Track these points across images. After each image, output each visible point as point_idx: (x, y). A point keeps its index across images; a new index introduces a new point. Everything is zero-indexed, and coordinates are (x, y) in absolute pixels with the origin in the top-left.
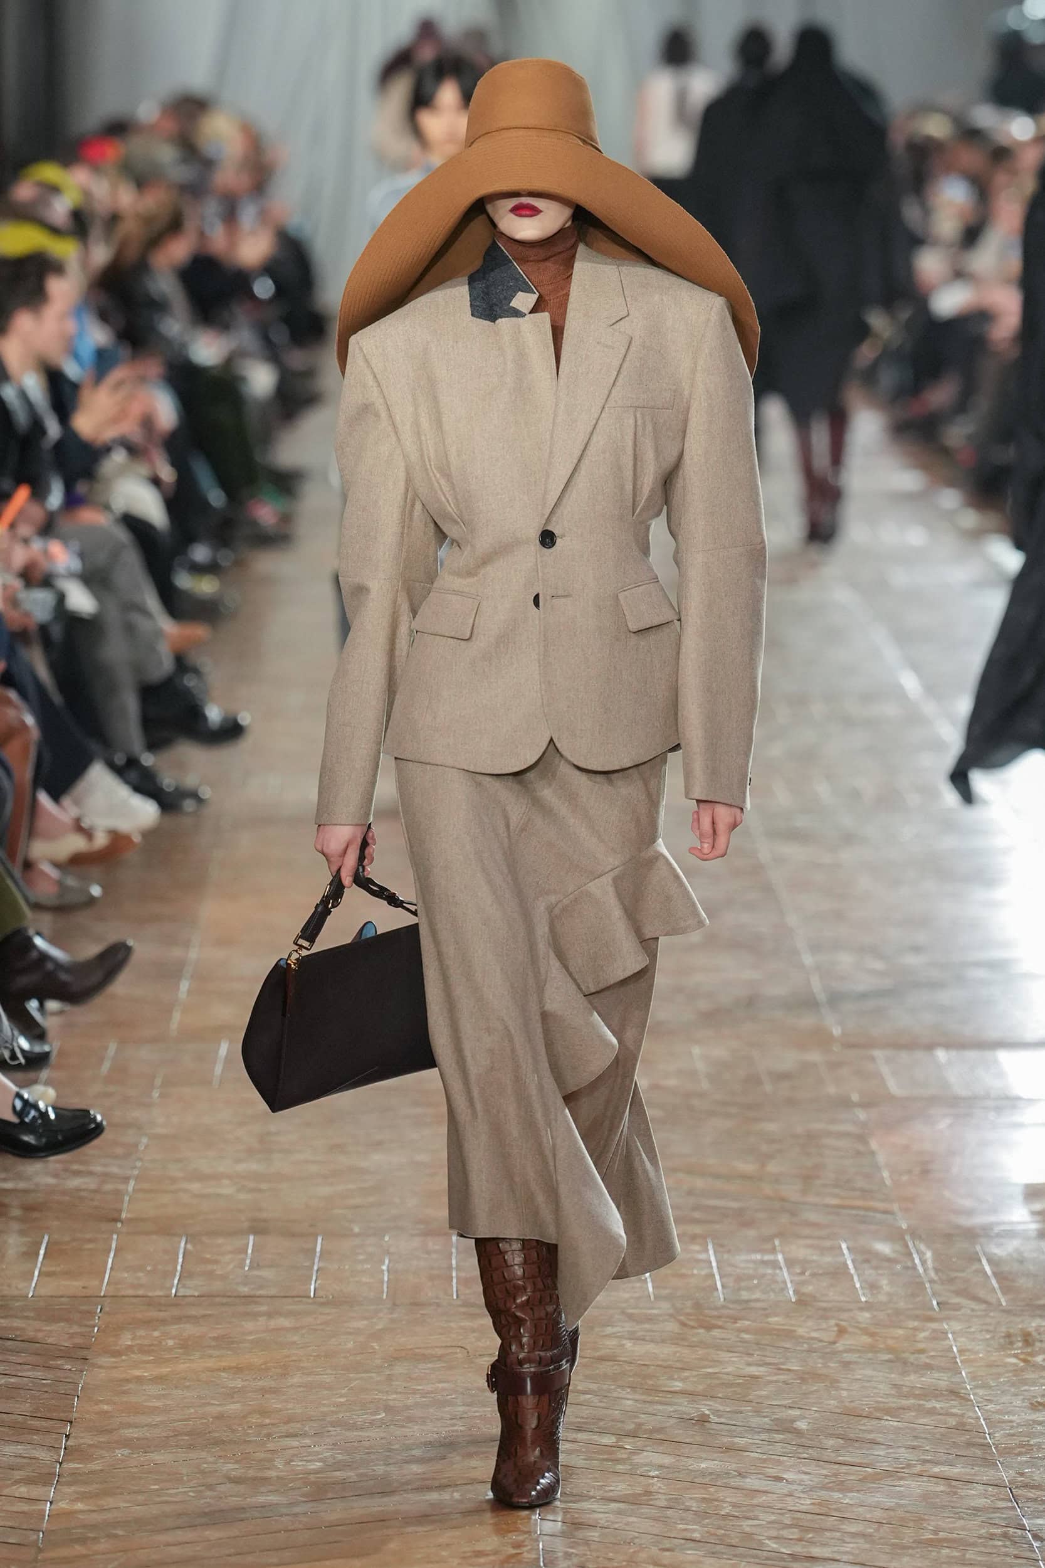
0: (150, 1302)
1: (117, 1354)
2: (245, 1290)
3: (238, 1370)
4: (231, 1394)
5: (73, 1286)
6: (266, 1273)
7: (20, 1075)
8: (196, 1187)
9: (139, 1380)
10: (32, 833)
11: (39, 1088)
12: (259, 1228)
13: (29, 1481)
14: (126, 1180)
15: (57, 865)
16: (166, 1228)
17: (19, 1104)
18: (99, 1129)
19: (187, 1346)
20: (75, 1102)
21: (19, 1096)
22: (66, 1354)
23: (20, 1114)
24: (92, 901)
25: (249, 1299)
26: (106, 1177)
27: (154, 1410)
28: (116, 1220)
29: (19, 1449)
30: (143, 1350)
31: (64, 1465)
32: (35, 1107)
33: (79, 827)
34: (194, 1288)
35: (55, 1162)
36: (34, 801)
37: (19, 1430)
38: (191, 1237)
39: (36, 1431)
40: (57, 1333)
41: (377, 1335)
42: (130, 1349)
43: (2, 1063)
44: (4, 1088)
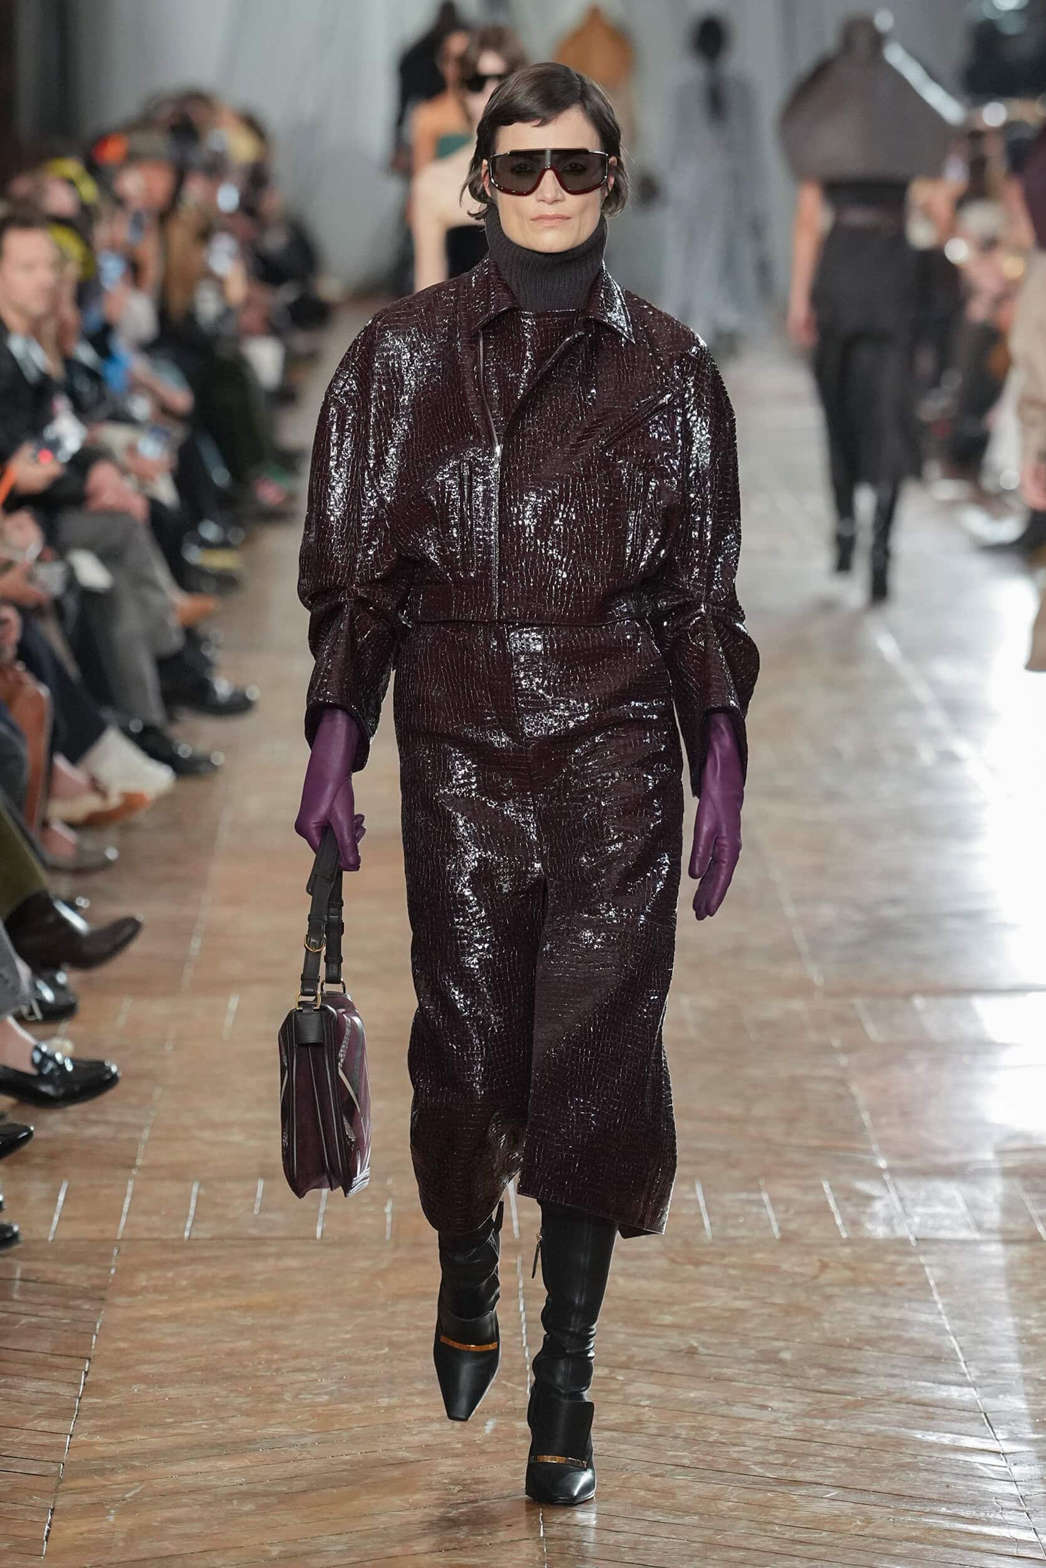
0: (165, 1245)
1: (133, 1294)
2: (254, 1232)
3: (248, 1308)
4: (242, 1332)
5: (90, 1230)
6: (275, 1216)
7: (41, 1030)
8: (207, 1134)
9: (155, 1319)
10: (49, 795)
11: (57, 1042)
12: (267, 1173)
13: (49, 1416)
14: (141, 1128)
15: (72, 825)
16: (179, 1173)
17: (37, 1057)
18: (113, 1080)
19: (201, 1286)
20: (91, 1055)
21: (37, 1049)
22: (86, 1295)
23: (39, 1066)
24: (107, 865)
25: (259, 1240)
26: (123, 1125)
27: (169, 1348)
28: (131, 1166)
29: (40, 1385)
30: (157, 1290)
31: (84, 1401)
32: (53, 1059)
33: (96, 787)
34: (206, 1231)
35: (75, 1110)
36: (51, 768)
37: (41, 1367)
38: (203, 1183)
39: (57, 1368)
40: (75, 1275)
41: (381, 1274)
42: (145, 1289)
43: (20, 1019)
44: (23, 1041)
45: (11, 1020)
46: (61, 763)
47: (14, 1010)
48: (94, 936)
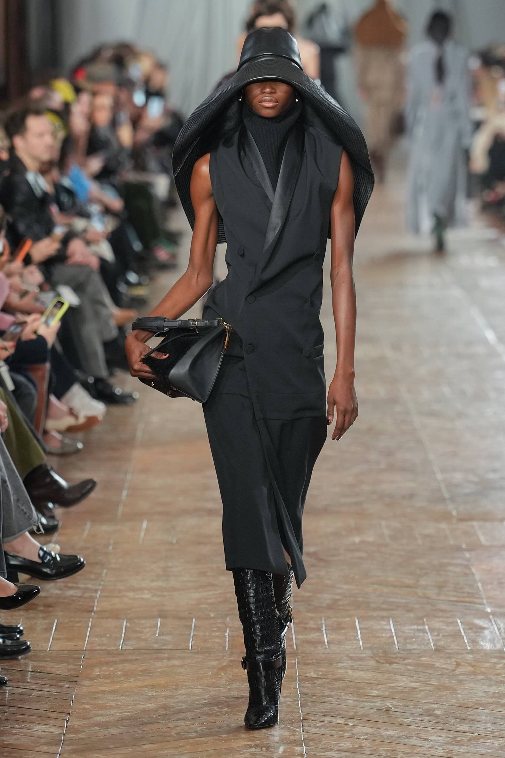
0: (109, 653)
1: (92, 679)
2: (156, 646)
3: (153, 687)
4: (150, 699)
5: (69, 645)
6: (168, 638)
7: (42, 539)
8: (131, 594)
9: (103, 692)
10: (47, 416)
11: (52, 545)
12: (163, 615)
13: (48, 744)
14: (96, 591)
15: (60, 432)
16: (116, 615)
17: (41, 553)
18: (82, 565)
19: (128, 675)
20: (70, 552)
21: (41, 549)
22: (67, 679)
23: (43, 558)
24: (78, 451)
25: (159, 650)
26: (86, 590)
27: (111, 707)
28: (92, 611)
29: (43, 727)
30: (105, 677)
31: (66, 736)
32: (50, 554)
33: (72, 412)
34: (131, 645)
35: (61, 582)
36: (48, 401)
37: (43, 718)
38: (129, 620)
39: (51, 718)
40: (60, 669)
41: (223, 669)
42: (98, 676)
43: (32, 533)
44: (34, 545)
45: (27, 534)
46: (53, 399)
47: (30, 528)
48: (71, 489)
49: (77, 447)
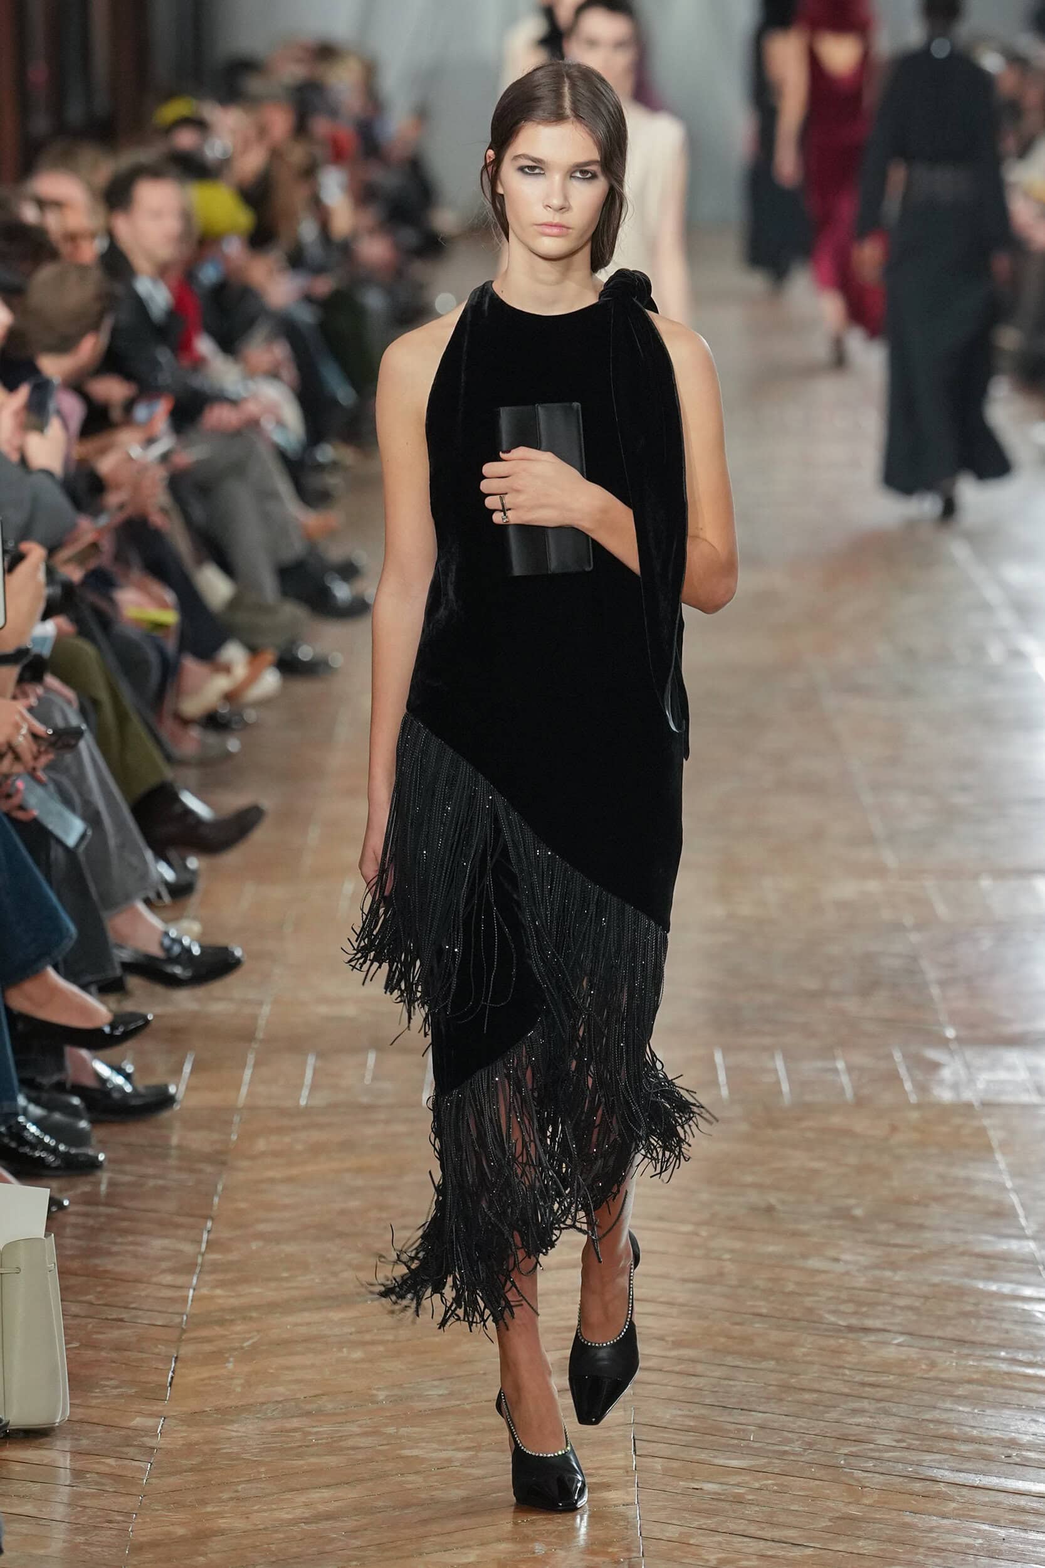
0: (282, 1112)
1: (253, 1158)
2: (365, 1100)
3: (359, 1170)
4: (353, 1192)
5: (212, 1098)
6: (387, 1085)
7: (167, 913)
9: (272, 1181)
11: (183, 926)
12: (377, 1046)
13: (173, 1271)
14: (260, 1003)
16: (296, 1045)
17: (166, 941)
18: (237, 963)
19: (317, 1150)
21: (166, 934)
22: (209, 1158)
23: (168, 950)
24: (229, 755)
25: (369, 1108)
26: (244, 1002)
27: (286, 1207)
28: (251, 1040)
29: (166, 1242)
31: (206, 1257)
32: (180, 942)
34: (321, 1100)
37: (166, 1226)
38: (320, 1055)
39: (180, 1226)
40: (200, 1141)
42: (263, 1154)
43: (148, 902)
44: (152, 927)
45: (141, 907)
47: (143, 896)
48: (219, 824)
49: (228, 751)
